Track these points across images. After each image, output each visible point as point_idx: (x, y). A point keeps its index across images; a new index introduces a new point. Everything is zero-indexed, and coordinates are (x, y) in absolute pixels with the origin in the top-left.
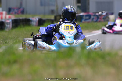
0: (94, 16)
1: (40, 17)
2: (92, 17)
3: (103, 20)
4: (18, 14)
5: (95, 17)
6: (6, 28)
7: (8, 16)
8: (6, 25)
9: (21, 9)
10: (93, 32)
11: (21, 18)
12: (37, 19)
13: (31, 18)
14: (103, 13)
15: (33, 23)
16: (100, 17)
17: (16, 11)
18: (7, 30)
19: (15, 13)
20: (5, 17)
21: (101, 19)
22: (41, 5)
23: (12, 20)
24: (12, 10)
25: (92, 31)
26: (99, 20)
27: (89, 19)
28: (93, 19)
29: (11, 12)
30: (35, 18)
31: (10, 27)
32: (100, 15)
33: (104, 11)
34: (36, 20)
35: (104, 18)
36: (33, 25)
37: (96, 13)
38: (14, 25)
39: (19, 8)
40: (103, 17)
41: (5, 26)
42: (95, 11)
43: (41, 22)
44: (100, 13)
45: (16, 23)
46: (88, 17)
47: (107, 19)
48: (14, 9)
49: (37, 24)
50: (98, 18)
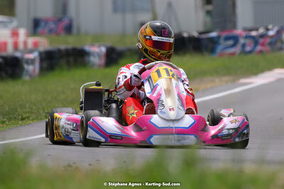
0: (247, 37)
1: (109, 44)
2: (242, 41)
3: (268, 48)
4: (57, 34)
5: (248, 41)
6: (25, 72)
7: (31, 41)
8: (26, 66)
9: (66, 21)
10: (243, 81)
11: (63, 47)
12: (103, 50)
13: (87, 48)
14: (268, 30)
15: (92, 59)
16: (261, 40)
17: (52, 25)
18: (26, 78)
19: (51, 31)
20: (25, 43)
21: (263, 45)
22: (115, 10)
23: (40, 54)
24: (42, 24)
25: (239, 79)
26: (259, 48)
27: (234, 45)
28: (244, 46)
29: (40, 30)
30: (99, 47)
31: (34, 70)
32: (262, 36)
33: (270, 27)
34: (101, 51)
35: (270, 44)
36: (93, 65)
37: (251, 30)
38: (45, 65)
39: (60, 20)
40: (268, 40)
41: (22, 69)
42: (249, 24)
43: (113, 57)
44: (261, 31)
45: (51, 61)
46: (231, 42)
47: (279, 45)
48: (47, 21)
49: (103, 61)
50: (256, 43)
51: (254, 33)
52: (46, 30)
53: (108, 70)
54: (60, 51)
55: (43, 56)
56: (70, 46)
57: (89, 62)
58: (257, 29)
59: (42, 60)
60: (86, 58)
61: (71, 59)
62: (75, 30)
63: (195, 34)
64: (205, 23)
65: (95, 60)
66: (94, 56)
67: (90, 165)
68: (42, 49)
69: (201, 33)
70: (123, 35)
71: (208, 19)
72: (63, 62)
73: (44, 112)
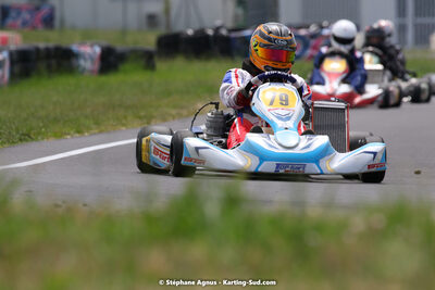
1: (105, 43)
4: (34, 28)
9: (45, 11)
11: (42, 45)
12: (98, 50)
13: (75, 48)
15: (82, 63)
16: (313, 42)
17: (26, 16)
19: (25, 24)
21: (315, 48)
23: (11, 54)
24: (13, 14)
26: (309, 52)
29: (9, 21)
30: (92, 46)
31: (2, 77)
32: (313, 36)
33: (325, 23)
34: (95, 52)
36: (84, 69)
37: (299, 28)
38: (17, 69)
39: (38, 9)
40: (323, 42)
42: (297, 20)
43: (110, 60)
44: (313, 28)
45: (26, 64)
48: (19, 10)
49: (97, 66)
50: (306, 46)
51: (303, 32)
52: (19, 22)
53: (104, 79)
54: (38, 50)
55: (15, 57)
56: (51, 45)
57: (79, 66)
58: (307, 27)
59: (12, 63)
60: (74, 61)
61: (54, 62)
62: (57, 22)
63: (224, 32)
64: (236, 17)
65: (86, 64)
66: (85, 59)
67: (85, 205)
68: (13, 47)
69: (230, 31)
70: (124, 32)
71: (240, 11)
72: (42, 66)
73: (18, 133)
